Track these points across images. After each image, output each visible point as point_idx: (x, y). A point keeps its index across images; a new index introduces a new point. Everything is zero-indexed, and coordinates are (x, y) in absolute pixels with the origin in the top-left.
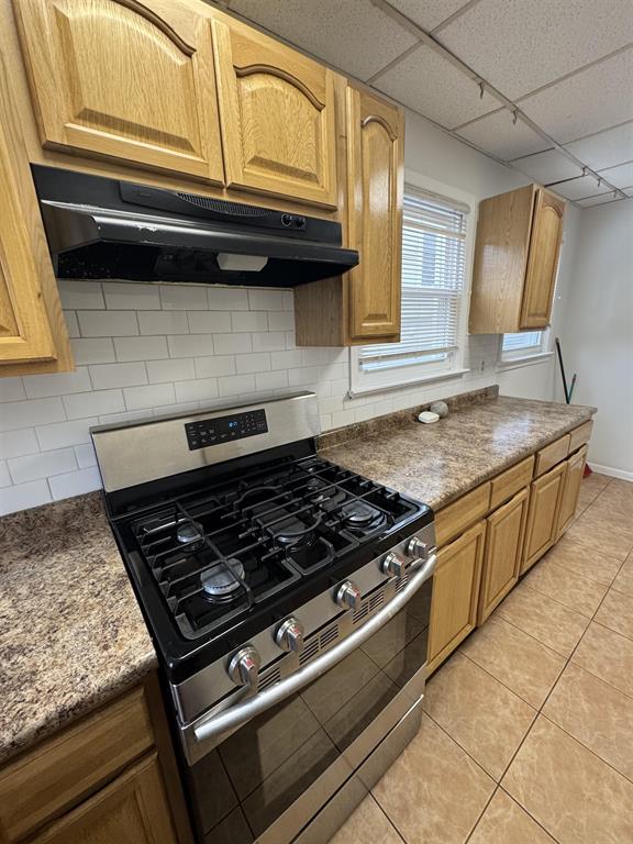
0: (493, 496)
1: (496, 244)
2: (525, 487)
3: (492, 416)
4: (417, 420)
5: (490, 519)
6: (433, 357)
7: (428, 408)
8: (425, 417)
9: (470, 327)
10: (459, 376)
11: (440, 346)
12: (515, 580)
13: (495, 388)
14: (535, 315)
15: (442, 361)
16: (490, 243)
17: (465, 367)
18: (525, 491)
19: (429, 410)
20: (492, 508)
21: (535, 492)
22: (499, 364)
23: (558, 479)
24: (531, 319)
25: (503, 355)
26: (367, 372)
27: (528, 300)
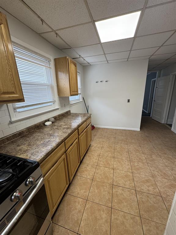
0: (66, 146)
1: (61, 71)
2: (76, 139)
3: (67, 120)
4: (45, 125)
5: (67, 152)
6: (49, 104)
7: (48, 120)
8: (47, 123)
9: (58, 95)
10: (58, 109)
11: (50, 101)
12: (79, 164)
13: (70, 111)
14: (74, 91)
15: (52, 105)
16: (59, 71)
17: (59, 107)
18: (77, 140)
19: (49, 121)
20: (66, 149)
21: (80, 139)
22: (69, 104)
23: (85, 133)
24: (73, 93)
25: (70, 102)
26: (19, 112)
27: (71, 88)
